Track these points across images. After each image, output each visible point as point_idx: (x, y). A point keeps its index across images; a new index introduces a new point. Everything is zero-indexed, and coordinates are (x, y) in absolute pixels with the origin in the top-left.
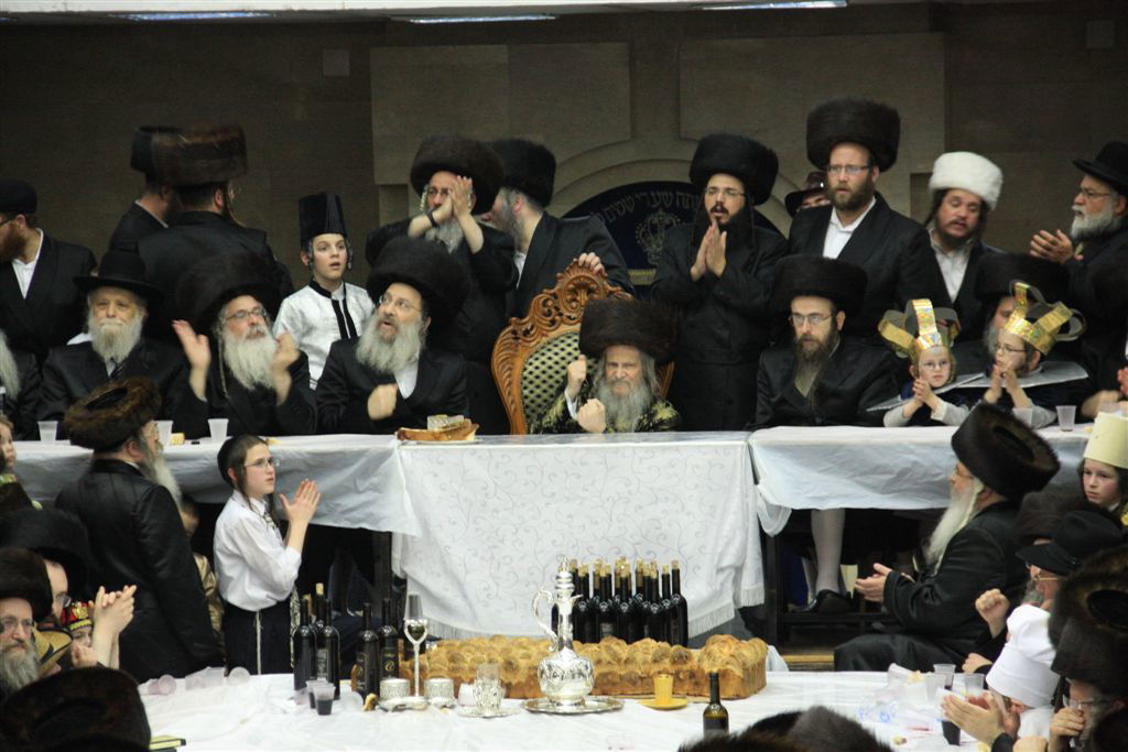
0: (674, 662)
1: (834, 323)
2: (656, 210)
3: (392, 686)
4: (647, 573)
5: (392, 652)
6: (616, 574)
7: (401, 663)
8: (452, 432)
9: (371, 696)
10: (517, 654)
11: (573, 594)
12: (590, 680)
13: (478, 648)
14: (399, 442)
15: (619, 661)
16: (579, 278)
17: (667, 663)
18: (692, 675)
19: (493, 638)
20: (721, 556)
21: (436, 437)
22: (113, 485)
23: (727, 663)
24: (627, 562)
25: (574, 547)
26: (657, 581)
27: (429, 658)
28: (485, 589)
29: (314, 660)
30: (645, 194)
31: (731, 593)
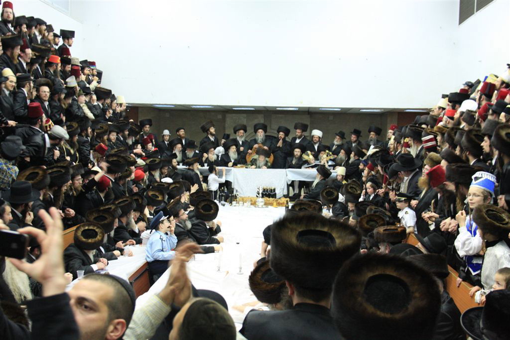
3: (234, 203)
7: (235, 199)
8: (242, 167)
9: (231, 204)
10: (252, 199)
12: (263, 203)
13: (247, 198)
15: (268, 201)
17: (274, 201)
18: (278, 203)
20: (282, 186)
21: (239, 167)
22: (190, 172)
24: (267, 187)
26: (272, 190)
31: (282, 192)
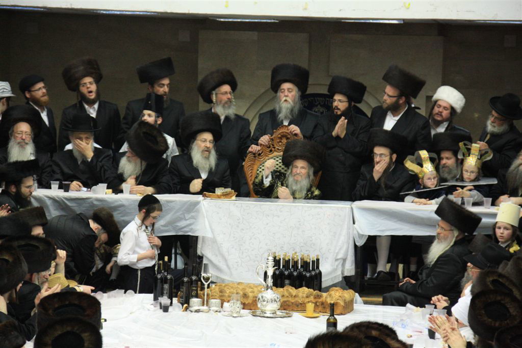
0: (315, 298)
1: (391, 158)
2: (317, 106)
3: (195, 301)
4: (305, 260)
5: (196, 287)
6: (292, 259)
7: (199, 292)
8: (226, 195)
9: (185, 305)
10: (248, 291)
11: (274, 267)
12: (279, 303)
13: (232, 287)
14: (203, 198)
15: (292, 296)
16: (283, 132)
17: (312, 298)
18: (322, 303)
19: (239, 283)
20: (337, 253)
21: (219, 197)
23: (338, 300)
24: (297, 254)
25: (275, 247)
26: (310, 263)
27: (211, 291)
28: (237, 262)
29: (162, 289)
30: (312, 98)
31: (340, 270)
